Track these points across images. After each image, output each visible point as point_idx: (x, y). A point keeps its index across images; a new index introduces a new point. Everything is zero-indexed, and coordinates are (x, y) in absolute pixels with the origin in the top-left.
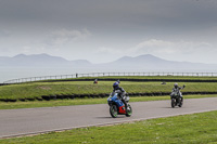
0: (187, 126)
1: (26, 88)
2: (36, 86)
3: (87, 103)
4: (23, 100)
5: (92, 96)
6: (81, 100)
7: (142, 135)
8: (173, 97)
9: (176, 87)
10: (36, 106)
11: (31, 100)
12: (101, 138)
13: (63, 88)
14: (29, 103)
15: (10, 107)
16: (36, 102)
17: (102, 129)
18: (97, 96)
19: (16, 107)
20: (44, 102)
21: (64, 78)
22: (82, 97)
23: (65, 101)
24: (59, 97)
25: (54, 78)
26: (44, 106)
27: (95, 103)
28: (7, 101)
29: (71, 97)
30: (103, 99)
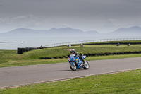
1: (57, 50)
2: (63, 49)
3: (97, 59)
4: (56, 58)
5: (100, 54)
6: (93, 57)
11: (61, 57)
12: (107, 82)
13: (81, 49)
14: (59, 59)
15: (47, 63)
16: (64, 59)
17: (108, 76)
18: (103, 55)
19: (51, 62)
22: (94, 55)
27: (102, 59)
28: (46, 58)
29: (87, 55)
30: (108, 56)
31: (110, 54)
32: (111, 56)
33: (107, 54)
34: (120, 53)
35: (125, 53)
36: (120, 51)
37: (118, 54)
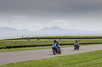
0: (74, 59)
2: (3, 42)
3: (27, 50)
5: (30, 46)
6: (24, 48)
7: (53, 64)
8: (75, 45)
9: (76, 41)
10: (3, 51)
12: (34, 66)
13: (16, 43)
16: (3, 50)
18: (32, 46)
20: (7, 49)
21: (17, 38)
22: (25, 46)
23: (17, 49)
24: (14, 47)
25: (12, 38)
26: (7, 51)
29: (20, 47)
30: (35, 48)
31: (37, 46)
32: (38, 47)
33: (35, 46)
35: (48, 45)
36: (44, 44)
37: (43, 46)
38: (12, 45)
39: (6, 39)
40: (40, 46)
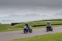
2: (32, 23)
12: (51, 37)
13: (39, 23)
17: (51, 34)
20: (34, 27)
21: (40, 20)
23: (40, 27)
24: (38, 26)
25: (36, 21)
29: (42, 26)
34: (57, 25)
35: (59, 24)
36: (57, 24)
37: (56, 25)
38: (37, 25)
39: (34, 21)
40: (54, 25)
